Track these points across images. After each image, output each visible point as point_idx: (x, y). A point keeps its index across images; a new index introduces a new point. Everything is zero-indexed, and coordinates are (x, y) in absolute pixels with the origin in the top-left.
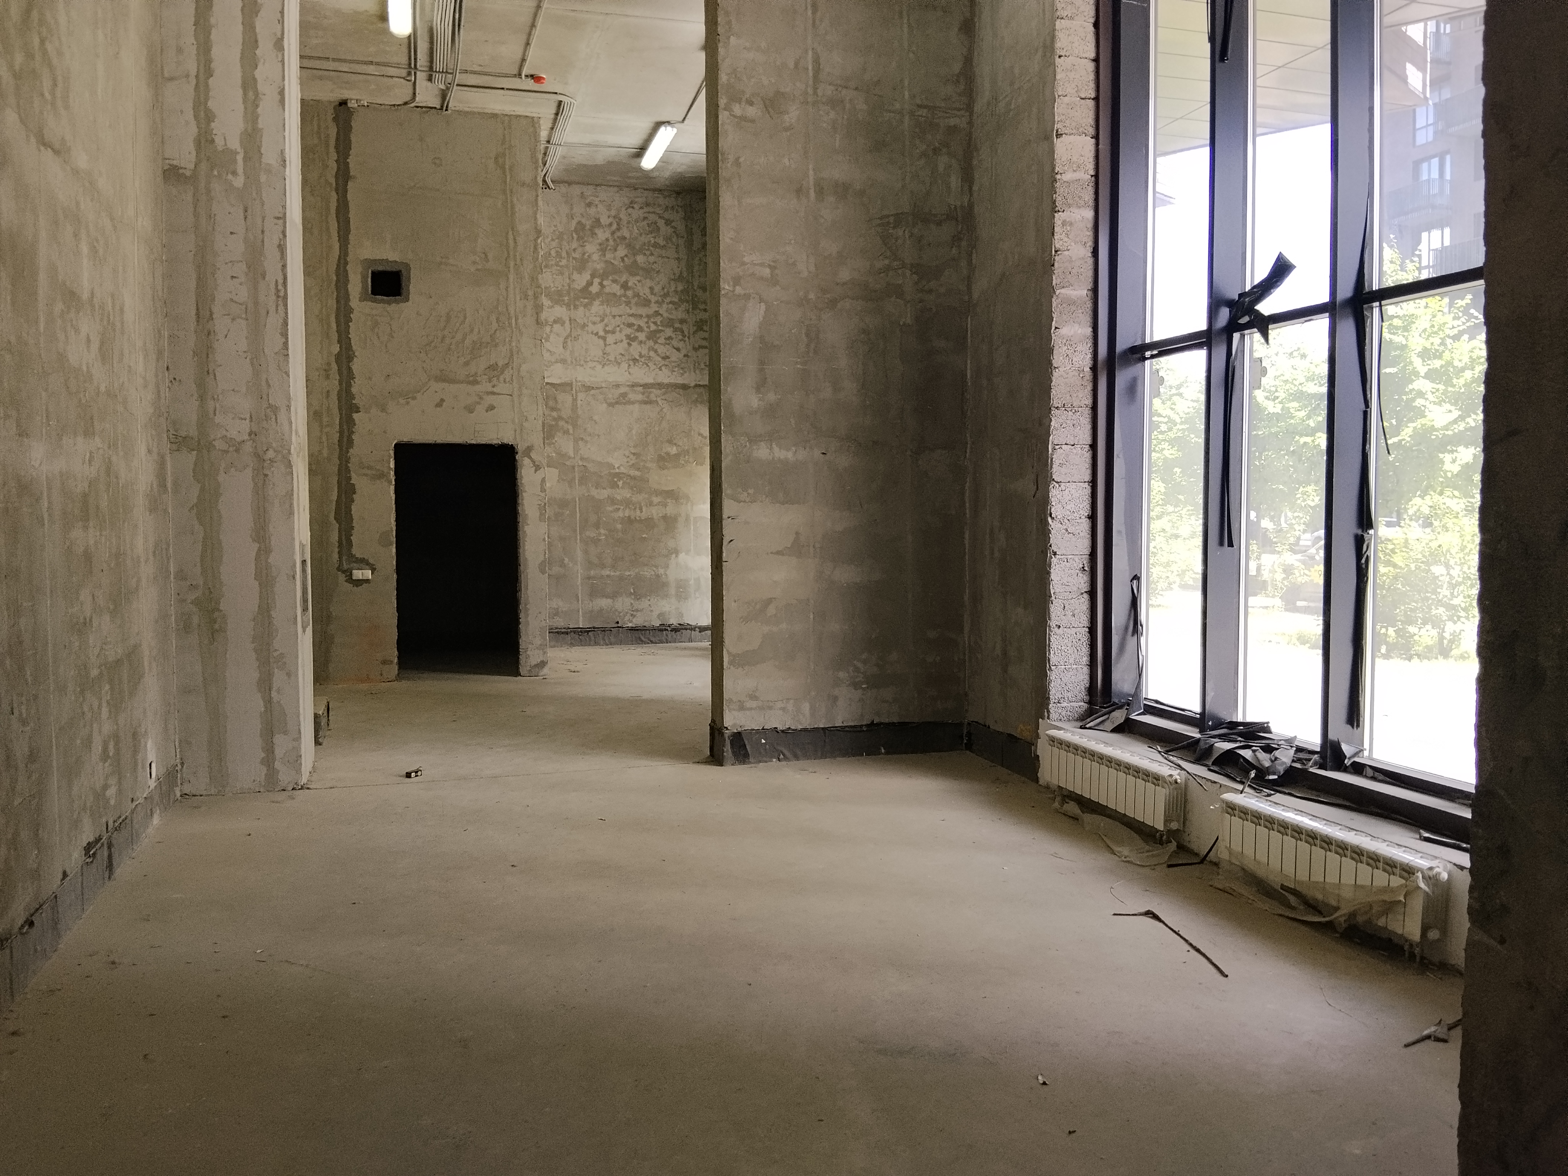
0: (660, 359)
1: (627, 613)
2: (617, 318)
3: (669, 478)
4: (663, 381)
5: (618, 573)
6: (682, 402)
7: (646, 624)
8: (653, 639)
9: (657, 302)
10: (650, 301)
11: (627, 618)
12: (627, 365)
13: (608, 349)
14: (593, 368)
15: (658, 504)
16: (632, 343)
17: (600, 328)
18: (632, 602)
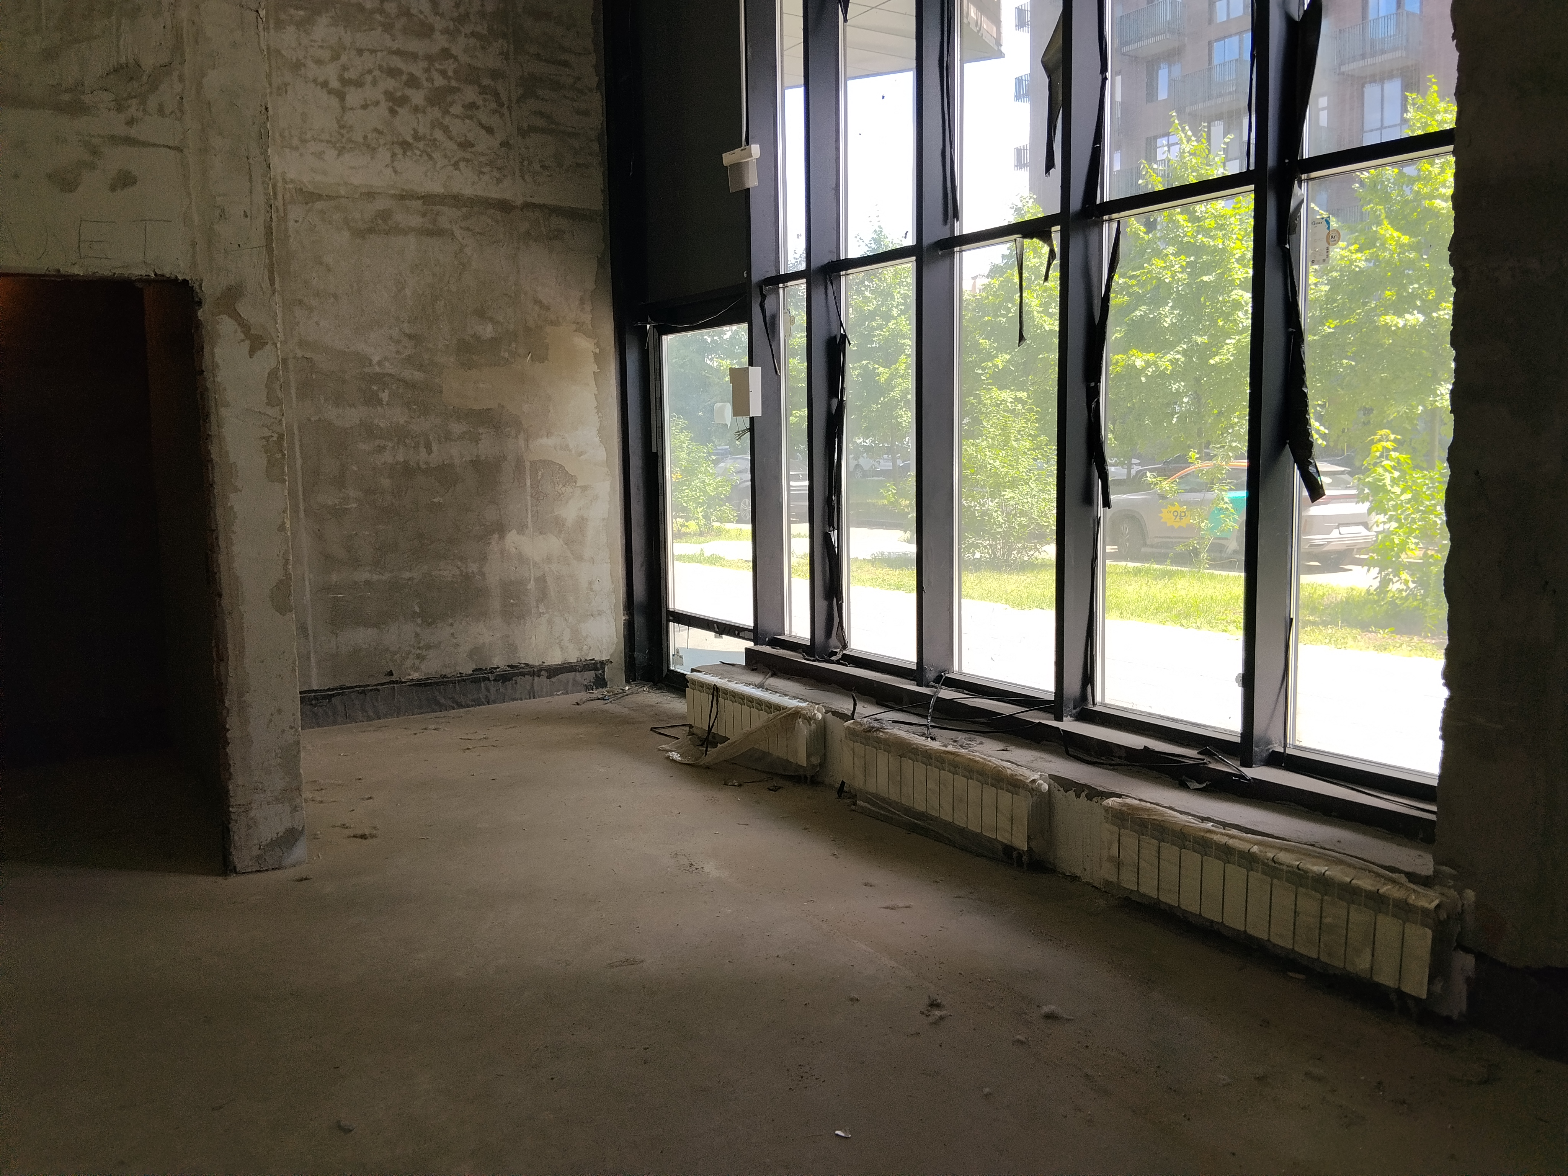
0: (455, 147)
1: (409, 653)
2: (366, 54)
3: (481, 386)
4: (463, 192)
5: (386, 576)
6: (501, 236)
7: (447, 671)
8: (462, 700)
9: (445, 31)
10: (432, 29)
11: (408, 663)
12: (389, 155)
13: (350, 118)
14: (320, 155)
15: (461, 437)
16: (398, 109)
17: (331, 73)
18: (418, 630)
